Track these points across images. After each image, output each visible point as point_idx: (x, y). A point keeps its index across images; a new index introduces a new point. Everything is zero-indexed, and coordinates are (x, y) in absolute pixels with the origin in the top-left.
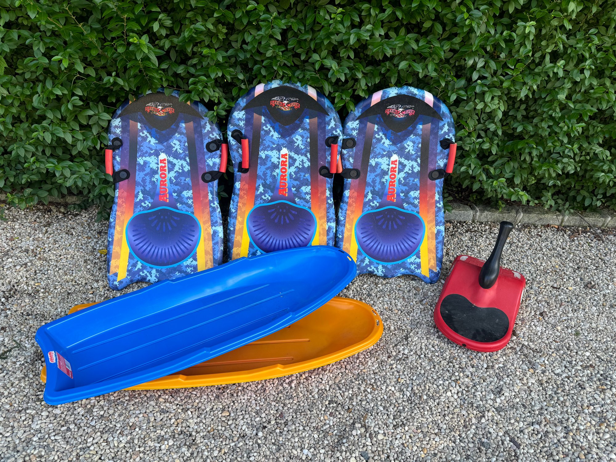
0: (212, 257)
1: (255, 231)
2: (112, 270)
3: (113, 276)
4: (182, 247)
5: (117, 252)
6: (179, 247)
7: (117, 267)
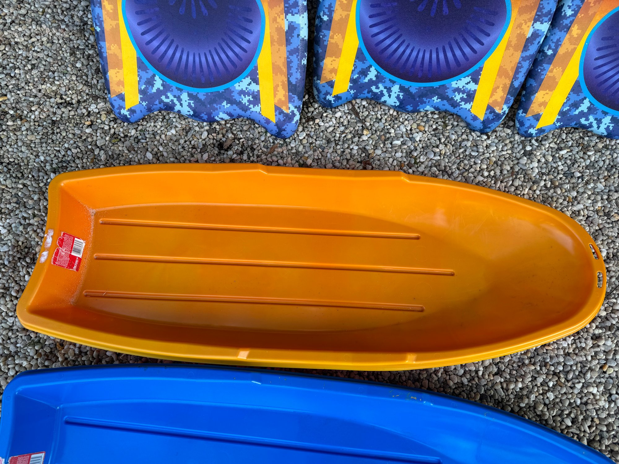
0: (285, 79)
1: (371, 26)
2: (113, 87)
3: (116, 98)
4: (230, 54)
5: (115, 55)
6: (225, 53)
7: (121, 83)
